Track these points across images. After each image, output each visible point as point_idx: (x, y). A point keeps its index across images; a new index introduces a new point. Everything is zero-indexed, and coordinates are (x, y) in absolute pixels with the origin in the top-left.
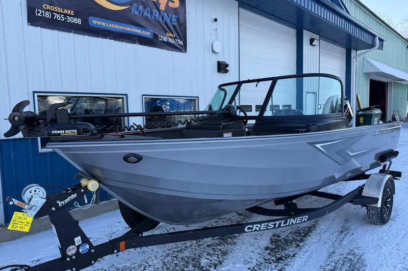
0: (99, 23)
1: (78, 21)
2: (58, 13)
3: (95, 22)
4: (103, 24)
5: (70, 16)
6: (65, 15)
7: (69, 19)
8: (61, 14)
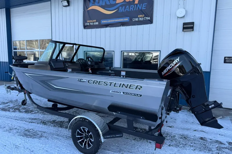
0: (104, 22)
1: (97, 23)
2: (91, 22)
3: (103, 22)
4: (106, 21)
5: (95, 22)
6: (93, 22)
7: (95, 24)
8: (92, 22)
